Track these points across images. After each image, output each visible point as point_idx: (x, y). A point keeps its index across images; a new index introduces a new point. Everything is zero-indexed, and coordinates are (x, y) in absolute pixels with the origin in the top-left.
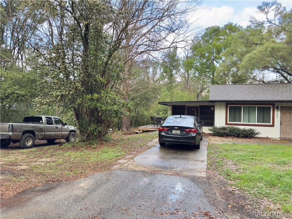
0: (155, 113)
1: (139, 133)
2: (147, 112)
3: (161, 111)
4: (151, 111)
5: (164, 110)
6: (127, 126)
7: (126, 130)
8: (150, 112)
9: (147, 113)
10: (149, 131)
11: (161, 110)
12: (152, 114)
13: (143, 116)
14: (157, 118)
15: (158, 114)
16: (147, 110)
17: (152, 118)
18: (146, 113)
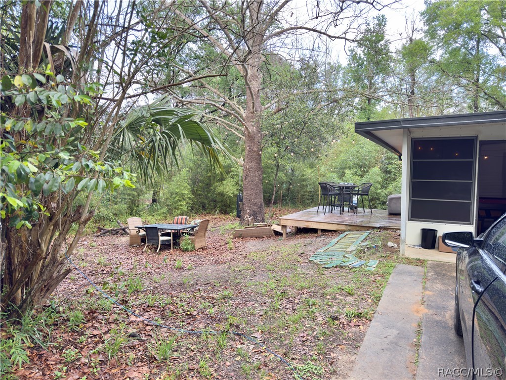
0: (333, 172)
1: (284, 235)
2: (313, 170)
3: (350, 168)
4: (323, 169)
5: (357, 165)
6: (255, 208)
7: (252, 219)
8: (318, 170)
9: (312, 172)
10: (314, 231)
11: (348, 165)
12: (324, 176)
13: (304, 180)
14: (341, 188)
15: (342, 175)
16: (311, 166)
17: (325, 187)
18: (309, 173)
